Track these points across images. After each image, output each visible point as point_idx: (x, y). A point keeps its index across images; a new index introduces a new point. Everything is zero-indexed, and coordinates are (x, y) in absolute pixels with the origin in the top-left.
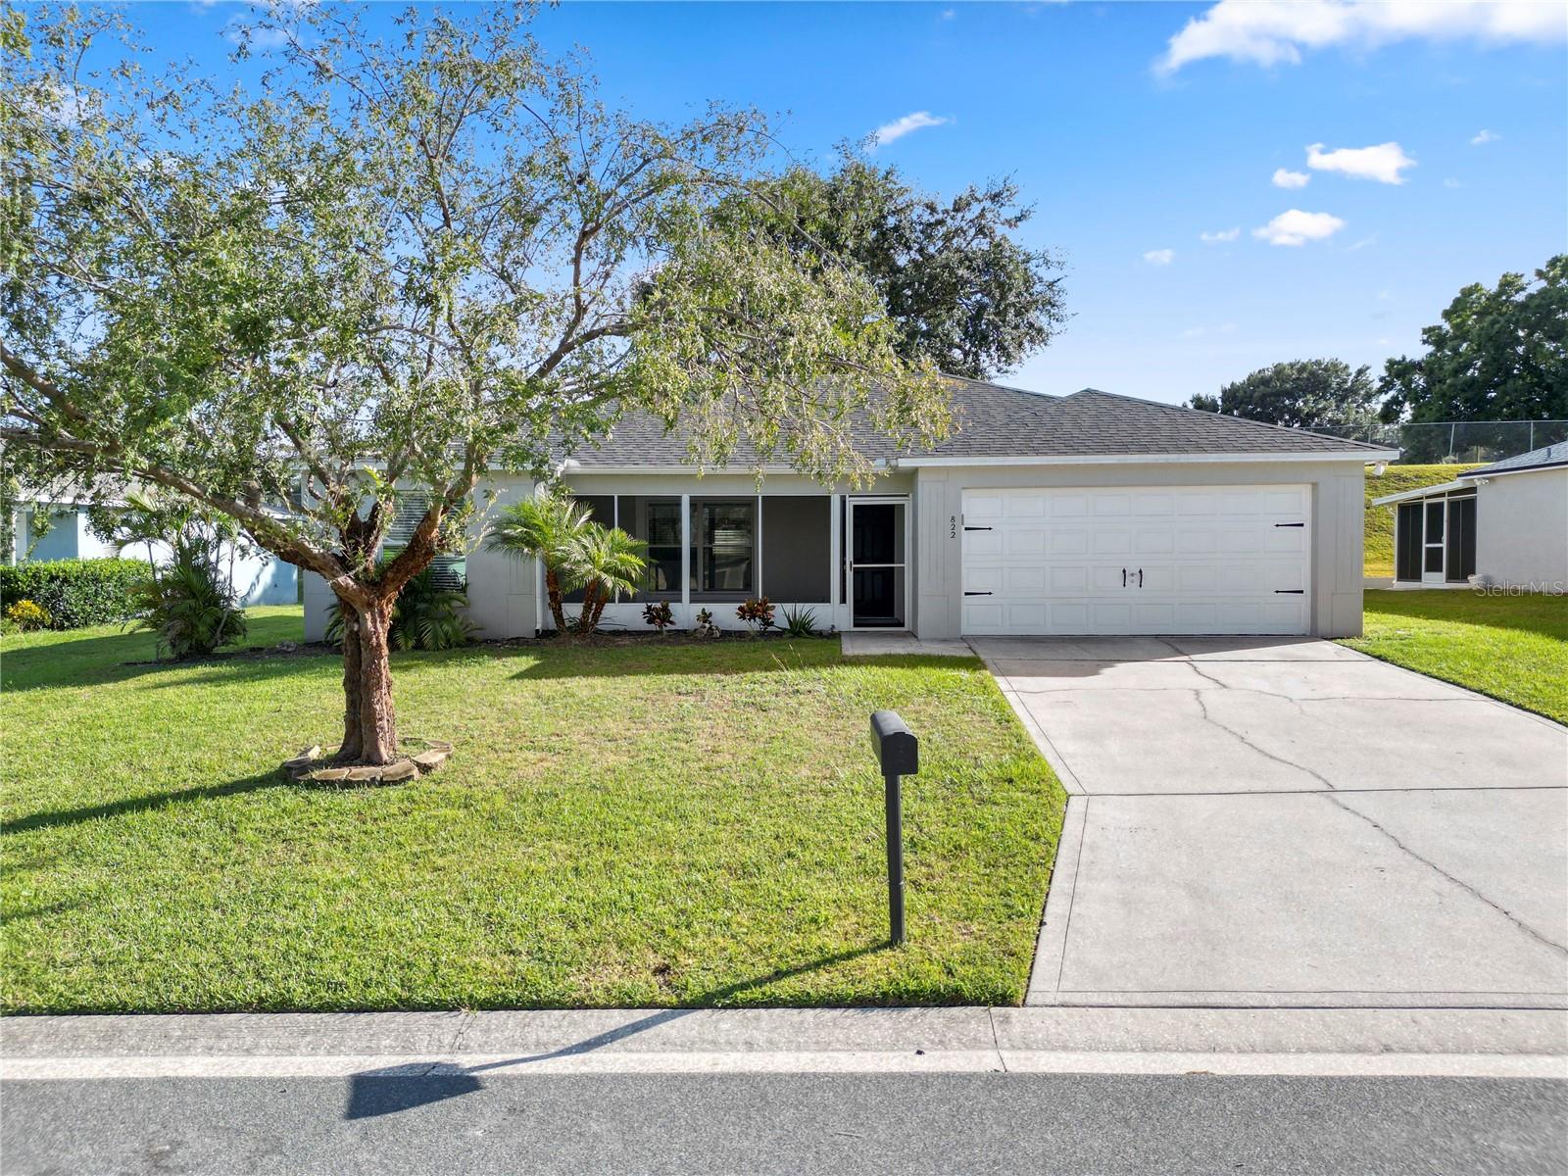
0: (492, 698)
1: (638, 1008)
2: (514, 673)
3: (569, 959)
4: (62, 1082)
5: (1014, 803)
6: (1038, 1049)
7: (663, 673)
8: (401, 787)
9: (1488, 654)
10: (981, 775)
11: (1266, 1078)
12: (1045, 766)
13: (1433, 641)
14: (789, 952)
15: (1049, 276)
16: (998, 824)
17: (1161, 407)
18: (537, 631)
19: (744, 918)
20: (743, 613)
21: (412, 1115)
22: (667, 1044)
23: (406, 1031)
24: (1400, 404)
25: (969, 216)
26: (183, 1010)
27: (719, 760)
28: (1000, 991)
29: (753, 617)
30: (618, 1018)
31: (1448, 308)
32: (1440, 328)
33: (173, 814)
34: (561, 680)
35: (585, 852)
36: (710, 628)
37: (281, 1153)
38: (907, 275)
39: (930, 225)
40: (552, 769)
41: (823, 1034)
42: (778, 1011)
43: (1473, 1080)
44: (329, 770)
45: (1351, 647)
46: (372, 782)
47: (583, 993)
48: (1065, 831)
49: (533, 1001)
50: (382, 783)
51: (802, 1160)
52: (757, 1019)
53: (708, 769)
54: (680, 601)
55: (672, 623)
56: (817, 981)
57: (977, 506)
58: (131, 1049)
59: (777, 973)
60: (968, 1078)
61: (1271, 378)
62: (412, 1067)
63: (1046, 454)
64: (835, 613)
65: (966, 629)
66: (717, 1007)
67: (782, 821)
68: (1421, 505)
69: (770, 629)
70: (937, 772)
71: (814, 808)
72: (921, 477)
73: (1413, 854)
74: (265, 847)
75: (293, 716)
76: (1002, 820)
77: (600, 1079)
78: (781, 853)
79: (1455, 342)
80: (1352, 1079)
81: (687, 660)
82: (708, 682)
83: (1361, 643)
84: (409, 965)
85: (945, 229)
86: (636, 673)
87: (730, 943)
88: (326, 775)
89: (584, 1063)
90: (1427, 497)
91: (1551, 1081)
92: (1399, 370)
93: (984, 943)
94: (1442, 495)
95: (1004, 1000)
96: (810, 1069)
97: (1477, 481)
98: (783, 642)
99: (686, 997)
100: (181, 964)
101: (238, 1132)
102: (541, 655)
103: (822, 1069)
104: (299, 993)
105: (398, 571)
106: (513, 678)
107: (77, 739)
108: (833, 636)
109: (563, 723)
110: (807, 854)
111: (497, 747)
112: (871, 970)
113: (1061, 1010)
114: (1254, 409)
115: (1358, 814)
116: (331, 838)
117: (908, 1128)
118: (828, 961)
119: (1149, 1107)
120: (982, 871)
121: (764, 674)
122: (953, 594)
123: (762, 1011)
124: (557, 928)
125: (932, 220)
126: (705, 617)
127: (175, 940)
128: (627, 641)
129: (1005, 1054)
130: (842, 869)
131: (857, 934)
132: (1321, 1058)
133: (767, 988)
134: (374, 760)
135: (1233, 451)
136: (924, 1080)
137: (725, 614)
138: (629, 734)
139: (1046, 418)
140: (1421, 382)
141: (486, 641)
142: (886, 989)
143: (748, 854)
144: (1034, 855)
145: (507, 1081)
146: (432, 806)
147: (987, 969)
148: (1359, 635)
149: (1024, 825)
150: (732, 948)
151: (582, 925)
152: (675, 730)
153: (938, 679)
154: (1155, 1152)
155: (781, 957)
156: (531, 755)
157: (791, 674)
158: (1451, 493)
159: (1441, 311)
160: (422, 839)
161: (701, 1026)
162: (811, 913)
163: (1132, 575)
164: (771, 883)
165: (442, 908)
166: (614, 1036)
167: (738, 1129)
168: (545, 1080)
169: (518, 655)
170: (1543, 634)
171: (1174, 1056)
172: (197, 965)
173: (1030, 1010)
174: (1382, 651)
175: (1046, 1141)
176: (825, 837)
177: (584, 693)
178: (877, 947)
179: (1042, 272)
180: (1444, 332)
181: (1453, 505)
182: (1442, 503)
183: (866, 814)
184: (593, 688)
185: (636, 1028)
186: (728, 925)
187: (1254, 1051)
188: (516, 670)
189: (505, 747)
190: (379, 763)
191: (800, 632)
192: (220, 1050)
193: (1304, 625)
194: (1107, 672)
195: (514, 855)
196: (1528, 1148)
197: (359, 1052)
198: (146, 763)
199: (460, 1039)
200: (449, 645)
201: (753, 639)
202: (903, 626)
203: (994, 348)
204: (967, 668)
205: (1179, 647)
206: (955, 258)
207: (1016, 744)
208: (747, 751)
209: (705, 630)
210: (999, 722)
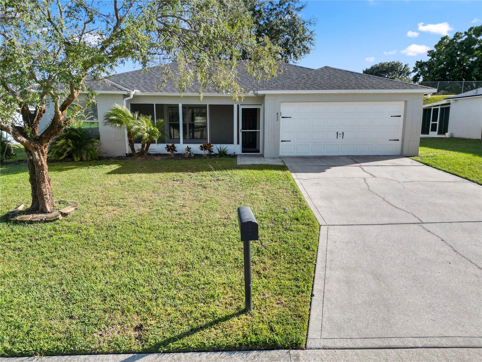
0: (101, 182)
1: (122, 353)
5: (299, 230)
7: (169, 172)
8: (52, 223)
9: (464, 163)
10: (286, 217)
12: (310, 212)
13: (443, 158)
14: (199, 316)
15: (311, 29)
16: (293, 241)
17: (352, 73)
18: (127, 154)
19: (182, 294)
20: (202, 148)
24: (420, 76)
25: (285, 7)
27: (184, 210)
28: (294, 341)
29: (206, 149)
31: (436, 44)
32: (433, 51)
34: (130, 174)
36: (190, 153)
39: (271, 10)
40: (117, 215)
42: (189, 354)
44: (24, 216)
45: (415, 160)
46: (41, 221)
47: (97, 346)
48: (320, 244)
49: (72, 350)
50: (46, 221)
53: (179, 214)
54: (179, 143)
55: (176, 151)
56: (209, 335)
57: (286, 109)
59: (192, 330)
63: (311, 89)
64: (235, 148)
65: (281, 154)
66: (160, 352)
67: (205, 240)
68: (431, 109)
69: (212, 153)
70: (269, 215)
71: (220, 233)
72: (266, 98)
73: (461, 255)
76: (295, 239)
78: (203, 257)
79: (438, 56)
82: (185, 176)
83: (419, 159)
85: (276, 11)
86: (159, 172)
87: (173, 311)
88: (22, 218)
90: (433, 106)
92: (420, 65)
93: (287, 309)
94: (438, 106)
95: (296, 346)
97: (451, 101)
98: (216, 159)
99: (147, 345)
105: (47, 134)
106: (109, 173)
108: (234, 156)
109: (126, 193)
110: (214, 257)
111: (97, 204)
112: (235, 328)
113: (323, 351)
115: (434, 234)
118: (216, 322)
120: (286, 266)
121: (207, 172)
122: (277, 141)
123: (182, 354)
125: (272, 8)
126: (189, 149)
128: (158, 158)
130: (228, 265)
131: (231, 305)
133: (185, 340)
134: (44, 211)
137: (196, 148)
138: (151, 198)
139: (311, 76)
140: (426, 69)
142: (241, 340)
143: (189, 258)
144: (308, 258)
146: (63, 233)
147: (289, 327)
148: (417, 155)
149: (303, 241)
150: (173, 313)
152: (169, 197)
153: (271, 174)
155: (195, 319)
156: (110, 208)
157: (216, 173)
158: (442, 105)
159: (434, 45)
160: (52, 250)
162: (212, 292)
163: (340, 134)
164: (197, 274)
173: (309, 351)
174: (427, 162)
176: (222, 248)
177: (138, 180)
178: (239, 313)
179: (309, 27)
181: (442, 109)
182: (438, 109)
184: (141, 178)
186: (174, 299)
189: (100, 204)
190: (46, 212)
191: (223, 155)
195: (90, 258)
200: (92, 159)
201: (205, 158)
202: (259, 152)
203: (292, 54)
204: (281, 170)
205: (356, 160)
206: (279, 22)
207: (299, 202)
208: (197, 205)
209: (188, 154)
210: (293, 192)
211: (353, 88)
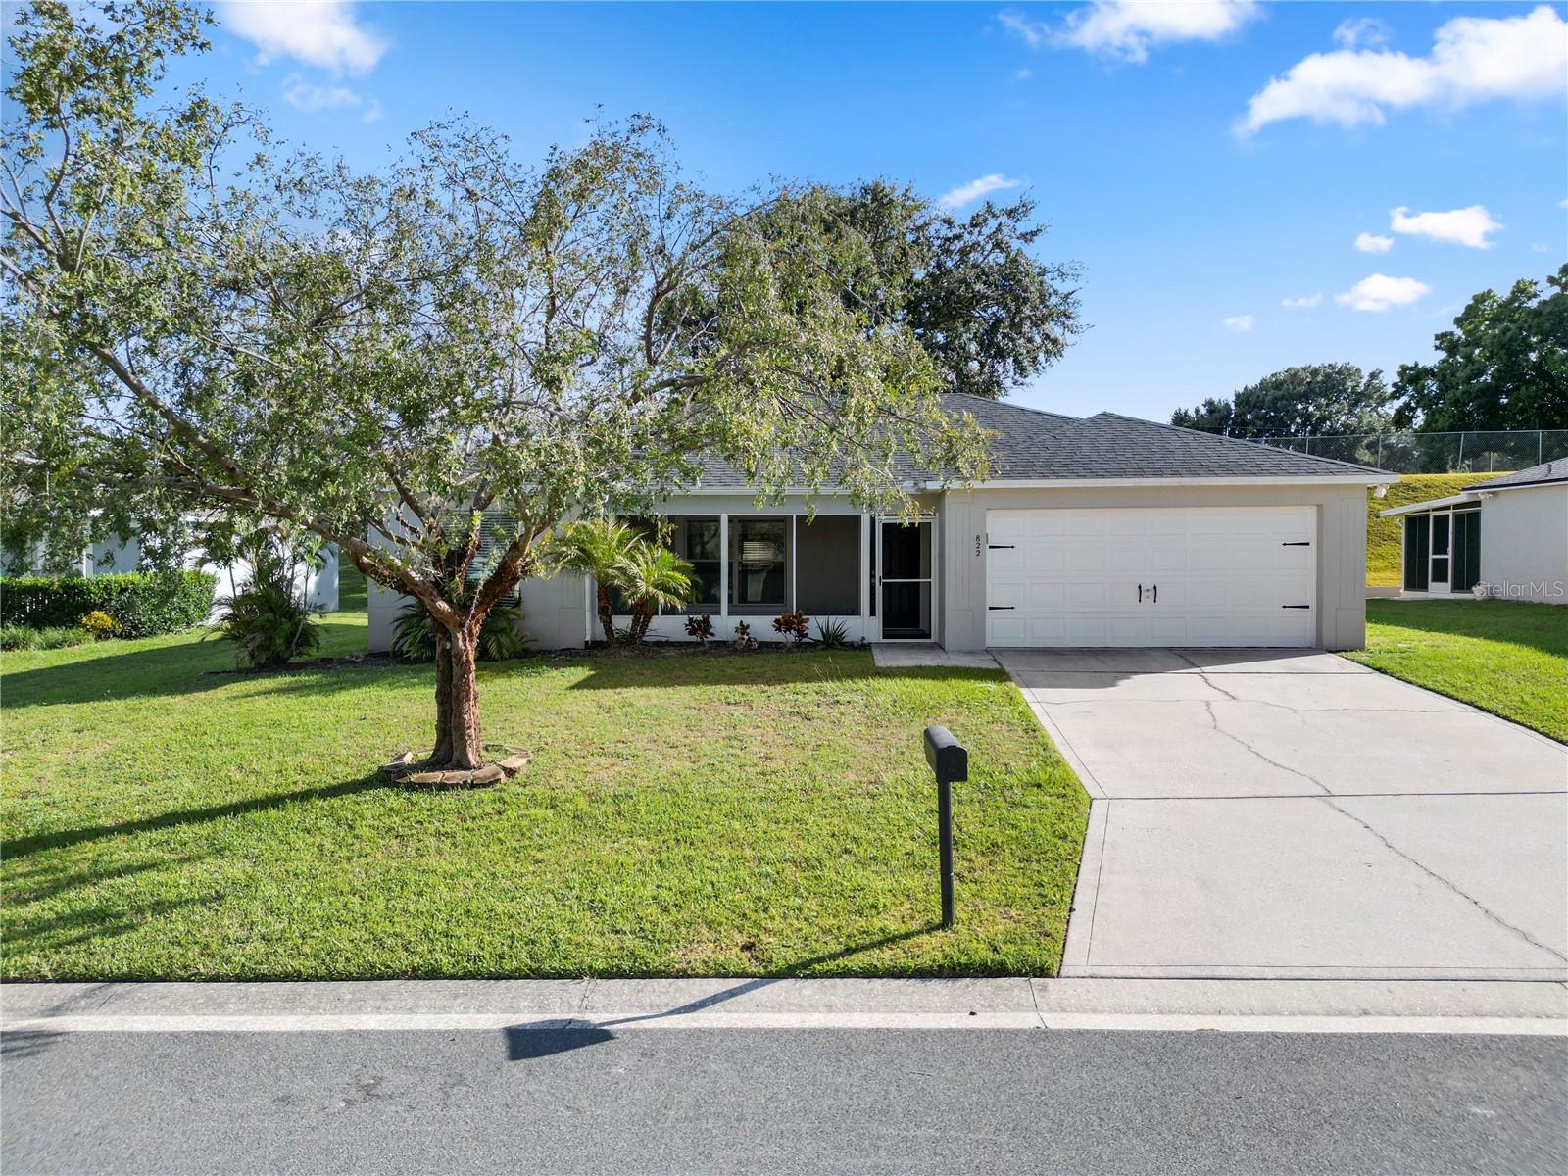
0: (557, 707)
1: (732, 977)
2: (573, 684)
3: (667, 937)
4: (267, 1033)
5: (1043, 806)
6: (1072, 1012)
7: (711, 684)
8: (490, 789)
9: (1482, 667)
10: (1012, 780)
11: (1262, 1034)
12: (1067, 771)
13: (1431, 655)
14: (855, 932)
15: (1063, 288)
16: (1029, 824)
18: (587, 642)
19: (813, 904)
20: (779, 626)
21: (564, 1057)
22: (759, 1007)
23: (539, 995)
24: (1413, 409)
25: (987, 231)
26: (349, 978)
27: (773, 765)
28: (1038, 965)
29: (788, 629)
30: (717, 986)
31: (1460, 315)
32: (1452, 334)
33: (293, 812)
34: (618, 690)
35: (665, 848)
36: (749, 639)
37: (466, 1085)
38: (924, 290)
39: (947, 239)
40: (623, 773)
41: (890, 999)
42: (850, 980)
43: (1433, 1037)
44: (424, 774)
45: (1353, 660)
46: (464, 785)
47: (685, 966)
48: (1089, 831)
49: (644, 971)
50: (473, 786)
51: (886, 1091)
52: (834, 987)
53: (764, 774)
54: (718, 613)
55: (712, 635)
56: (882, 956)
57: (1000, 525)
58: (312, 1009)
59: (847, 950)
60: (1016, 1033)
61: (1284, 382)
62: (552, 1022)
63: (1066, 477)
64: (864, 626)
65: (991, 641)
66: (798, 977)
67: (836, 821)
68: (1428, 517)
69: (804, 640)
71: (864, 810)
72: (948, 498)
73: (1398, 852)
74: (382, 842)
75: (378, 722)
76: (1033, 821)
77: (711, 1032)
78: (837, 849)
79: (1468, 349)
80: (1334, 1035)
81: (733, 671)
82: (753, 692)
83: (1363, 656)
84: (533, 942)
85: (962, 243)
86: (685, 683)
87: (804, 925)
88: (422, 778)
89: (693, 1020)
90: (1433, 510)
91: (1497, 1036)
92: (1412, 376)
93: (1023, 926)
94: (1448, 507)
95: (1042, 972)
96: (883, 1025)
97: (1481, 495)
98: (818, 653)
99: (773, 968)
100: (339, 940)
101: (426, 1070)
102: (594, 666)
103: (893, 1025)
104: (445, 962)
106: (572, 688)
107: (184, 745)
108: (864, 647)
109: (626, 730)
110: (862, 850)
111: (570, 753)
112: (927, 947)
113: (1090, 980)
114: (1267, 413)
115: (1351, 817)
116: (438, 834)
117: (969, 1069)
118: (889, 940)
119: (1165, 1054)
120: (1018, 865)
121: (805, 685)
122: (978, 608)
123: (838, 980)
124: (653, 911)
125: (950, 235)
126: (743, 629)
127: (327, 922)
128: (671, 652)
129: (1044, 1016)
130: (893, 863)
131: (913, 918)
132: (1309, 1019)
133: (840, 962)
134: (463, 765)
135: (1242, 475)
136: (980, 1035)
137: (762, 626)
138: (687, 741)
139: (1065, 442)
140: (1434, 388)
141: (539, 652)
142: (941, 962)
143: (809, 850)
144: (1063, 852)
145: (635, 1033)
146: (522, 806)
147: (1026, 947)
148: (1362, 648)
149: (1052, 825)
150: (806, 929)
151: (673, 910)
152: (729, 738)
153: (968, 690)
154: (1170, 1087)
155: (849, 936)
156: (602, 760)
157: (829, 686)
158: (1456, 506)
159: (1453, 318)
160: (518, 836)
161: (787, 992)
162: (871, 900)
163: (1147, 590)
164: (833, 876)
165: (550, 895)
166: (714, 1000)
167: (831, 1069)
168: (666, 1032)
169: (574, 666)
170: (1536, 648)
171: (1186, 1017)
172: (352, 941)
173: (1064, 981)
174: (1383, 664)
175: (1082, 1079)
176: (875, 835)
177: (641, 702)
178: (930, 928)
179: (1058, 284)
180: (1456, 338)
181: (1458, 518)
182: (1448, 516)
183: (911, 815)
184: (648, 698)
185: (732, 993)
186: (800, 910)
187: (1253, 1014)
188: (575, 680)
189: (578, 753)
190: (469, 768)
191: (833, 644)
192: (387, 1009)
193: (1310, 638)
194: (1124, 684)
195: (603, 850)
196: (1472, 1084)
197: (505, 1011)
198: (254, 766)
199: (586, 1002)
200: (510, 656)
201: (789, 651)
202: (930, 637)
203: (1010, 360)
204: (994, 680)
205: (1192, 659)
206: (972, 273)
207: (1042, 752)
208: (798, 757)
209: (744, 642)
210: (1026, 731)
211: (1176, 474)
